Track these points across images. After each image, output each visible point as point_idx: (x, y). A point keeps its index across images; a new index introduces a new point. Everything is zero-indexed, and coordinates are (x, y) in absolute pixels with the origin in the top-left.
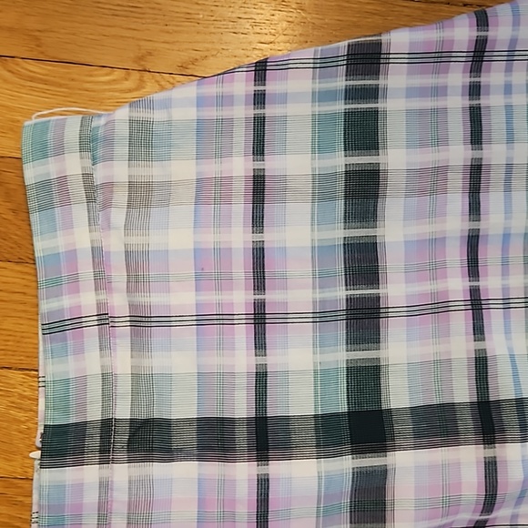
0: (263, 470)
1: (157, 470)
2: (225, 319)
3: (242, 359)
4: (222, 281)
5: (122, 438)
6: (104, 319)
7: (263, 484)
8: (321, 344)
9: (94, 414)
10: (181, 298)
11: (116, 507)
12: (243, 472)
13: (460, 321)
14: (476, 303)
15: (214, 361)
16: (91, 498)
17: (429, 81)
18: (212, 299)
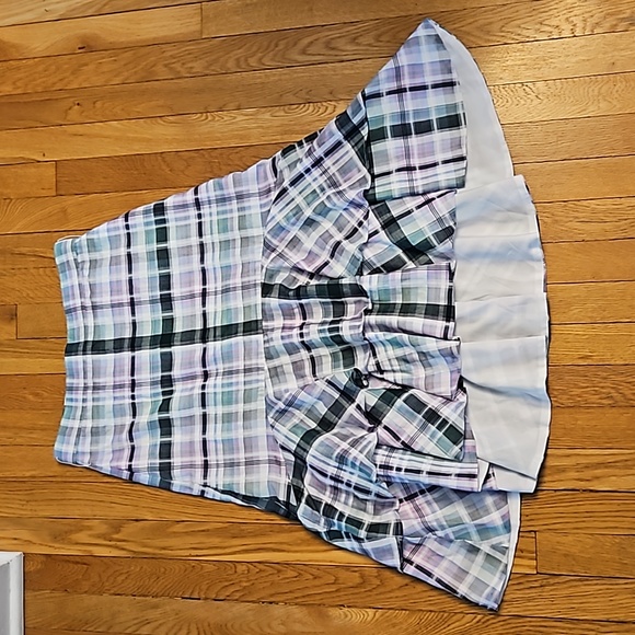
0: (133, 354)
2: (121, 305)
3: (127, 318)
4: (119, 292)
5: (90, 346)
6: (83, 308)
7: (133, 358)
8: (153, 311)
9: (82, 339)
10: (105, 299)
12: (127, 355)
14: (204, 294)
15: (119, 320)
16: (81, 366)
17: (182, 215)
18: (116, 299)
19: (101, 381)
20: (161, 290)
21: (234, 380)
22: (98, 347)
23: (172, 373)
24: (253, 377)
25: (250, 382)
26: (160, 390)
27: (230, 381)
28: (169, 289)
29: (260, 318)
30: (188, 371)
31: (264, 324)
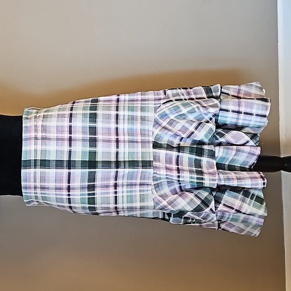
0: (69, 171)
1: (46, 170)
2: (63, 139)
3: (66, 148)
4: (62, 132)
5: (39, 163)
6: (36, 138)
7: (69, 173)
8: (84, 146)
9: (33, 158)
10: (53, 135)
11: (37, 177)
12: (65, 171)
13: (114, 144)
14: (117, 141)
15: (60, 148)
16: (32, 175)
19: (46, 184)
20: (90, 134)
21: (133, 189)
22: (45, 164)
23: (95, 183)
24: (145, 188)
25: (143, 191)
26: (87, 192)
27: (131, 189)
28: (96, 135)
29: (152, 159)
30: (106, 183)
31: (154, 163)
